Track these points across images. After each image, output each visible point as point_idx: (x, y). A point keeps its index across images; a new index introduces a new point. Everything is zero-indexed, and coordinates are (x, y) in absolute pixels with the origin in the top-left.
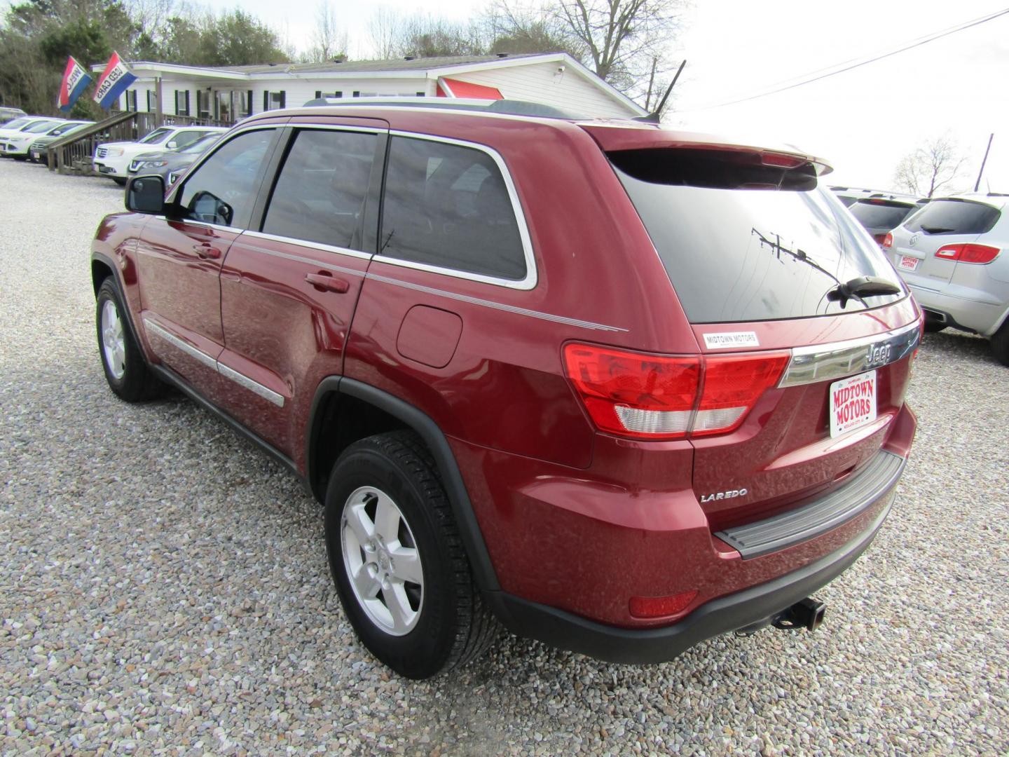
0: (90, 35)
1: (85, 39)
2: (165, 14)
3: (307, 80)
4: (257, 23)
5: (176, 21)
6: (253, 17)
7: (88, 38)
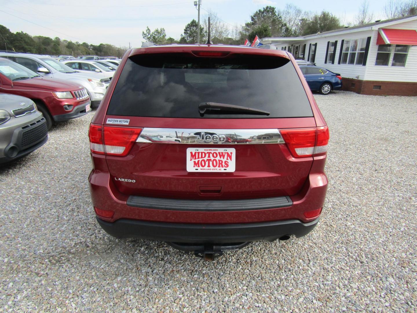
0: (264, 30)
1: (262, 32)
2: (297, 18)
3: (325, 37)
4: (331, 15)
5: (303, 20)
6: (330, 13)
7: (264, 31)
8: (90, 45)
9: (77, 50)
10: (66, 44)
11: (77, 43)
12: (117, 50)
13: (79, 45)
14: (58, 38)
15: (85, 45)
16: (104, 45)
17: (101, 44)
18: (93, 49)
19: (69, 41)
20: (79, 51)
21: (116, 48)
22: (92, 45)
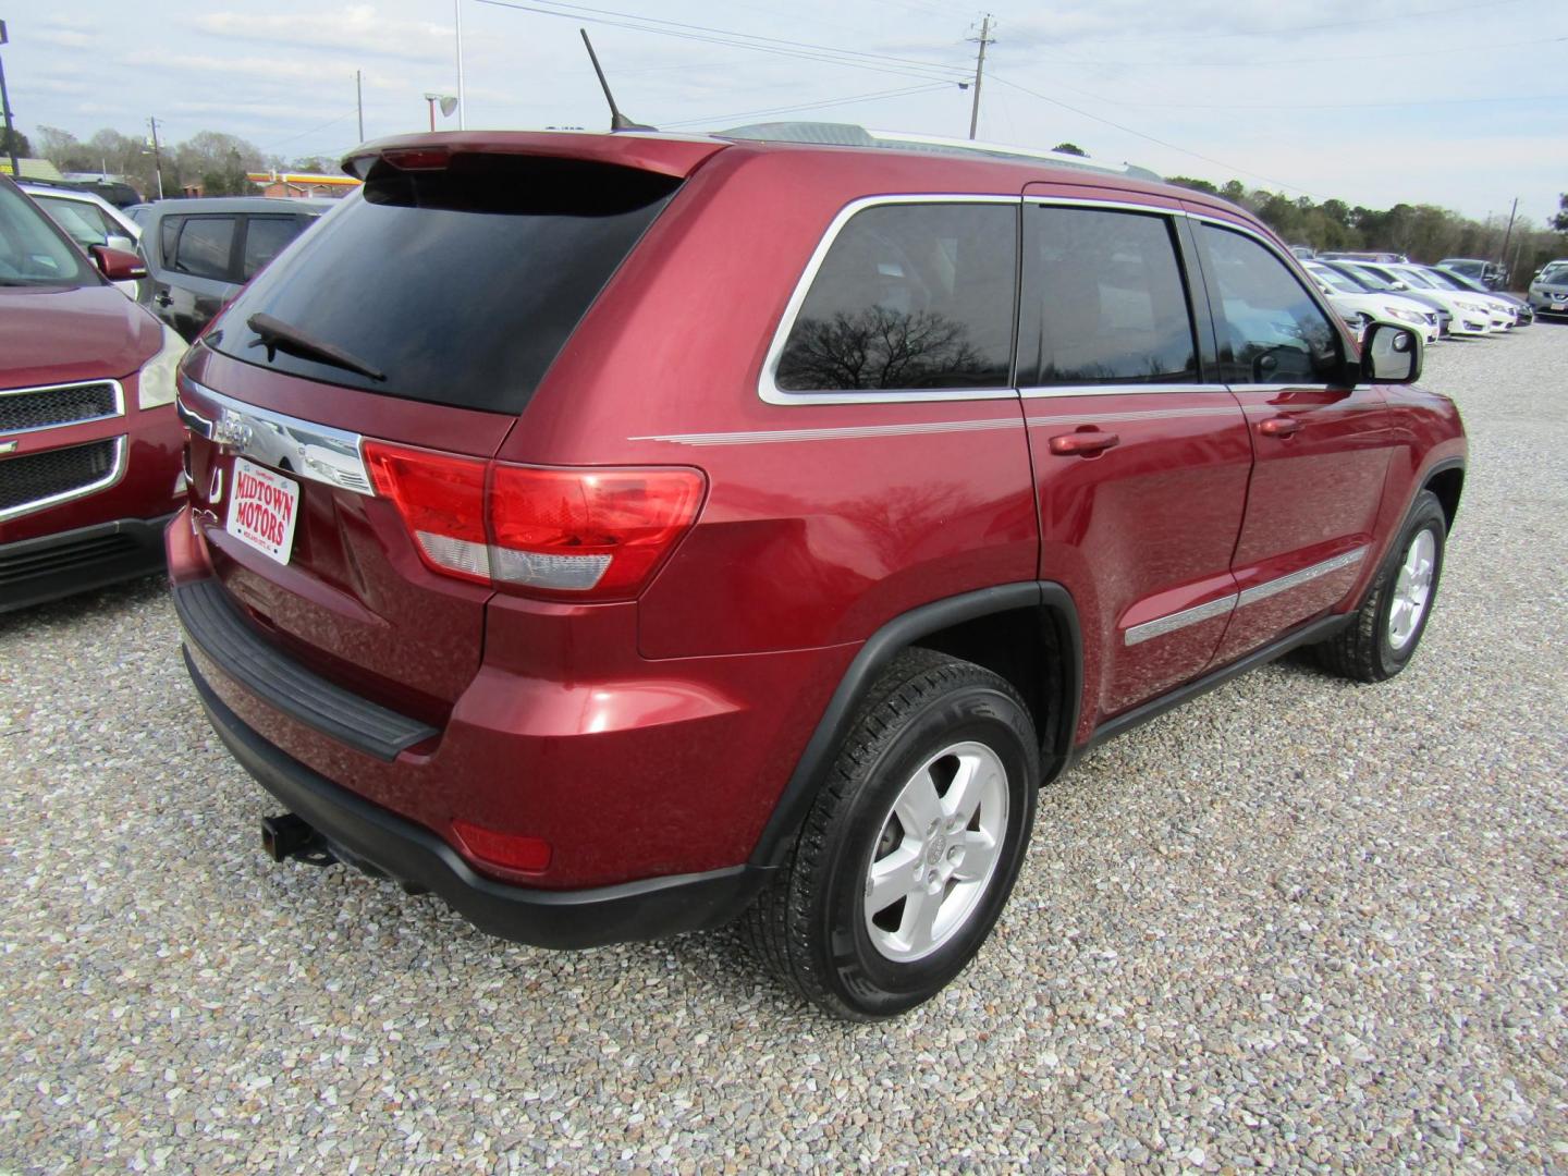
8: (1352, 209)
9: (1295, 228)
10: (1261, 204)
11: (1301, 200)
12: (1464, 232)
13: (1307, 211)
14: (1237, 183)
15: (1334, 209)
16: (1411, 210)
17: (1399, 207)
18: (1362, 226)
19: (1275, 193)
20: (1302, 232)
21: (1463, 221)
22: (1359, 210)
